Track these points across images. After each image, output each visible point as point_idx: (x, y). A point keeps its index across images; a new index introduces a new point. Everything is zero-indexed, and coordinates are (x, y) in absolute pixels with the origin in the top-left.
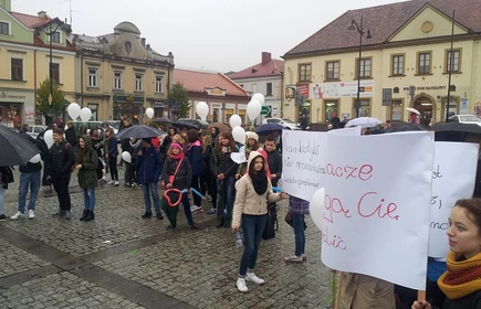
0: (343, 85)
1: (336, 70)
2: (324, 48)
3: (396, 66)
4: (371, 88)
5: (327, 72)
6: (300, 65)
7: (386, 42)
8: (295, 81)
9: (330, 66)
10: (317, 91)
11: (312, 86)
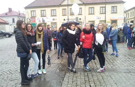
0: (47, 18)
1: (44, 13)
2: (40, 5)
3: (64, 12)
4: (56, 19)
5: (41, 14)
6: (31, 11)
7: (60, 5)
8: (30, 16)
9: (42, 12)
10: (38, 20)
11: (36, 18)
